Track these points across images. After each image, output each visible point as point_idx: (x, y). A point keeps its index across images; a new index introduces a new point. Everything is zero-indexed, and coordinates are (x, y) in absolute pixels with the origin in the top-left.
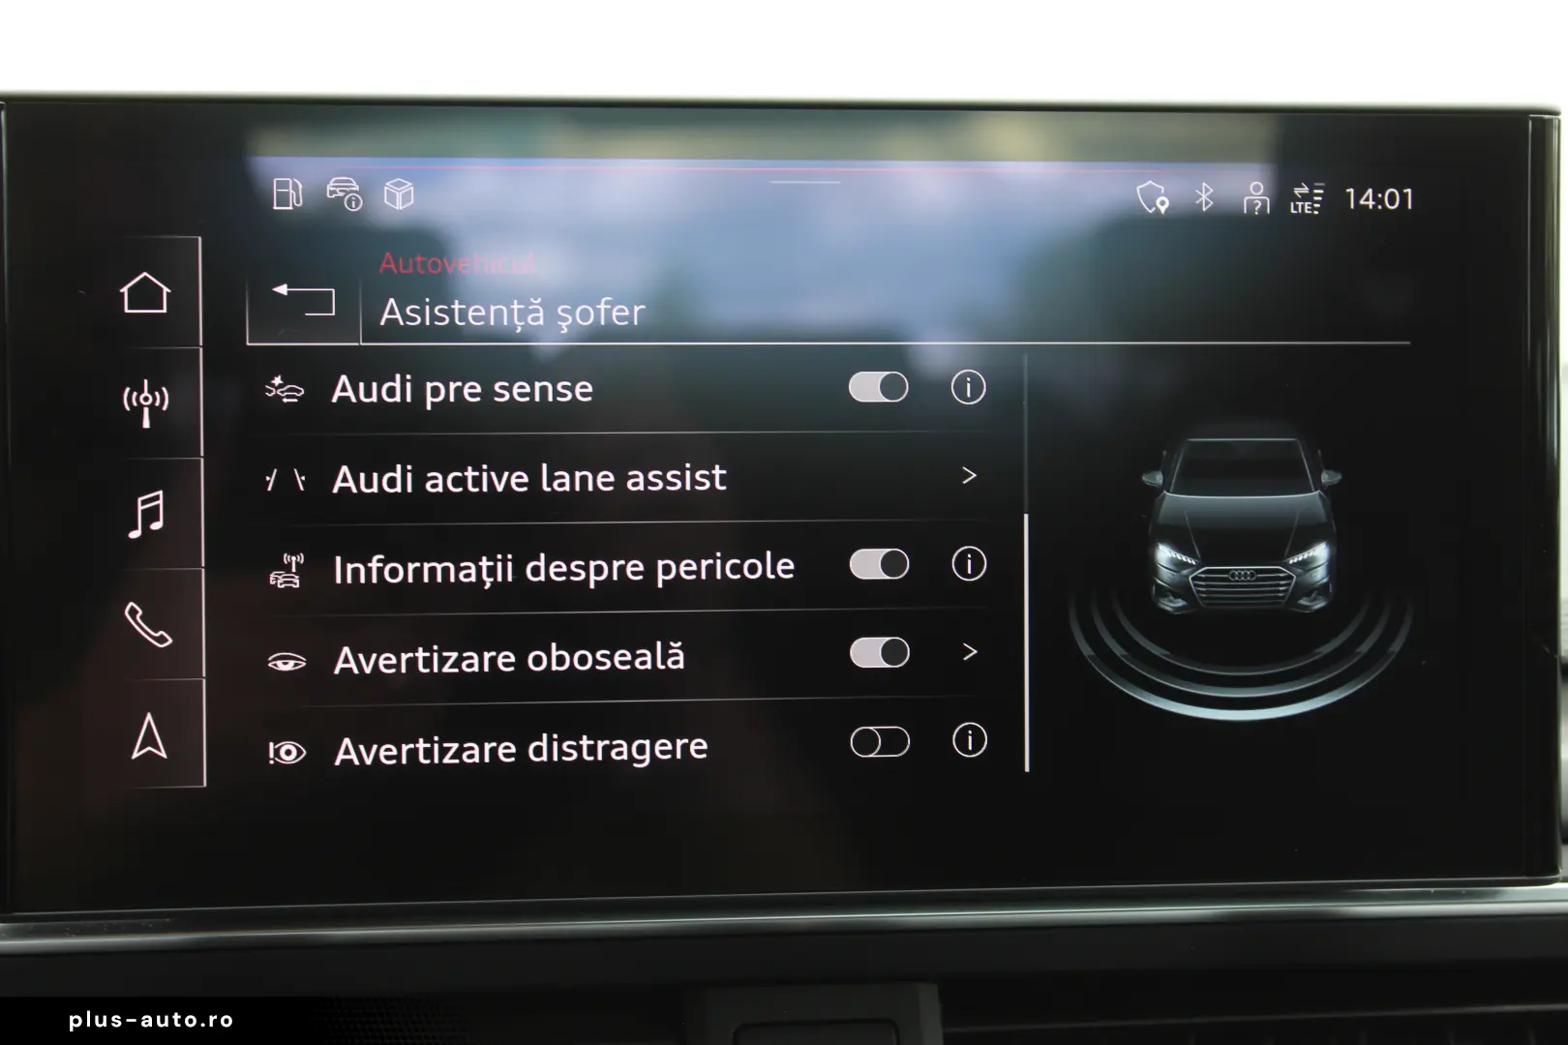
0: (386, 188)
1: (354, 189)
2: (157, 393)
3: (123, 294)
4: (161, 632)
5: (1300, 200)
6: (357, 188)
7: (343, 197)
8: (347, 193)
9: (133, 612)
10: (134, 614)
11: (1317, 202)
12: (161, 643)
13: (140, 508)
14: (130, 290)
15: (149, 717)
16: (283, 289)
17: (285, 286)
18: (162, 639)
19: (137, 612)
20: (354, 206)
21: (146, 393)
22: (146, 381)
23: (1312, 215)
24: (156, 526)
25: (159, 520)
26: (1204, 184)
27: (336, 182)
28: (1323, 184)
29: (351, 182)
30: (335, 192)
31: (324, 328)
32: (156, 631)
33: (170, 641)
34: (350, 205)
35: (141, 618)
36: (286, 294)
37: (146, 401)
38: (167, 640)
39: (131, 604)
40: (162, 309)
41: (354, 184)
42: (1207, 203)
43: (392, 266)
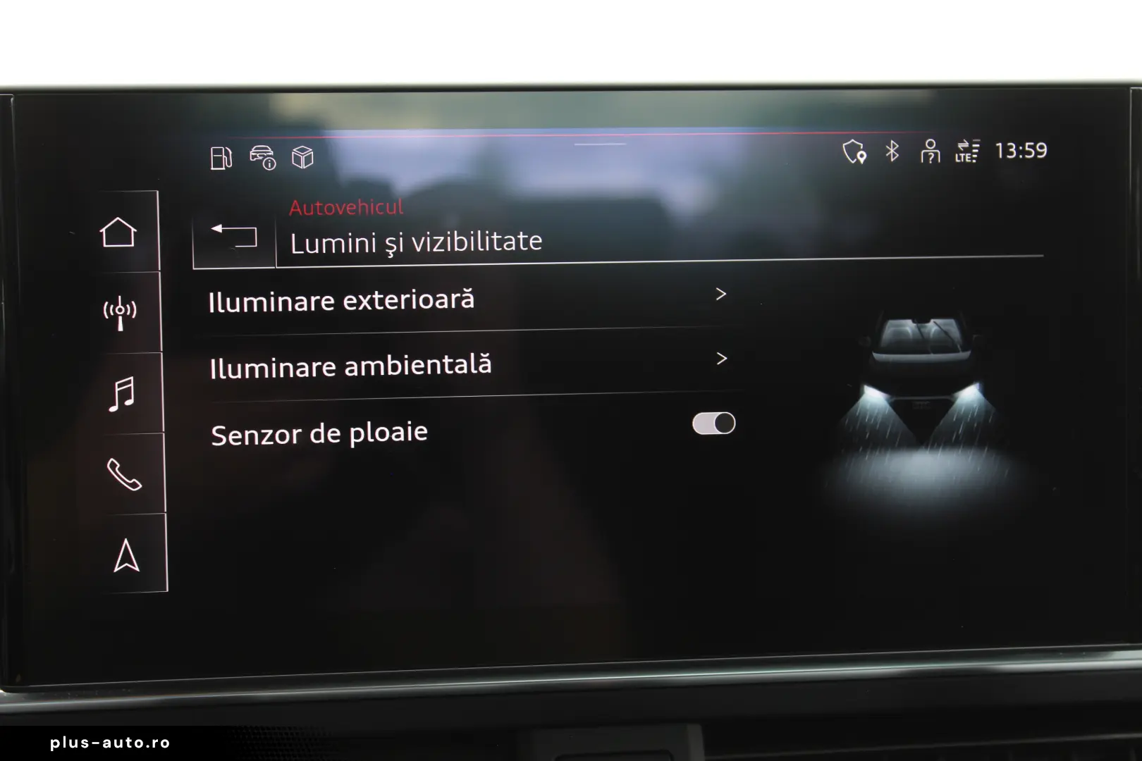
0: (293, 153)
1: (270, 154)
2: (128, 306)
3: (102, 233)
4: (134, 480)
5: (962, 152)
6: (272, 153)
7: (262, 161)
8: (265, 157)
9: (113, 466)
10: (113, 467)
11: (975, 153)
12: (134, 488)
13: (117, 390)
14: (106, 230)
15: (126, 541)
16: (219, 228)
17: (221, 226)
18: (134, 485)
19: (116, 465)
20: (270, 167)
21: (120, 306)
22: (120, 297)
23: (971, 163)
24: (129, 402)
25: (131, 398)
26: (892, 142)
27: (256, 149)
28: (979, 140)
29: (267, 149)
30: (256, 156)
31: (251, 256)
32: (130, 480)
33: (141, 486)
34: (267, 166)
35: (119, 469)
36: (221, 231)
37: (120, 312)
38: (138, 486)
39: (112, 459)
40: (131, 244)
41: (270, 150)
42: (894, 155)
43: (299, 210)
